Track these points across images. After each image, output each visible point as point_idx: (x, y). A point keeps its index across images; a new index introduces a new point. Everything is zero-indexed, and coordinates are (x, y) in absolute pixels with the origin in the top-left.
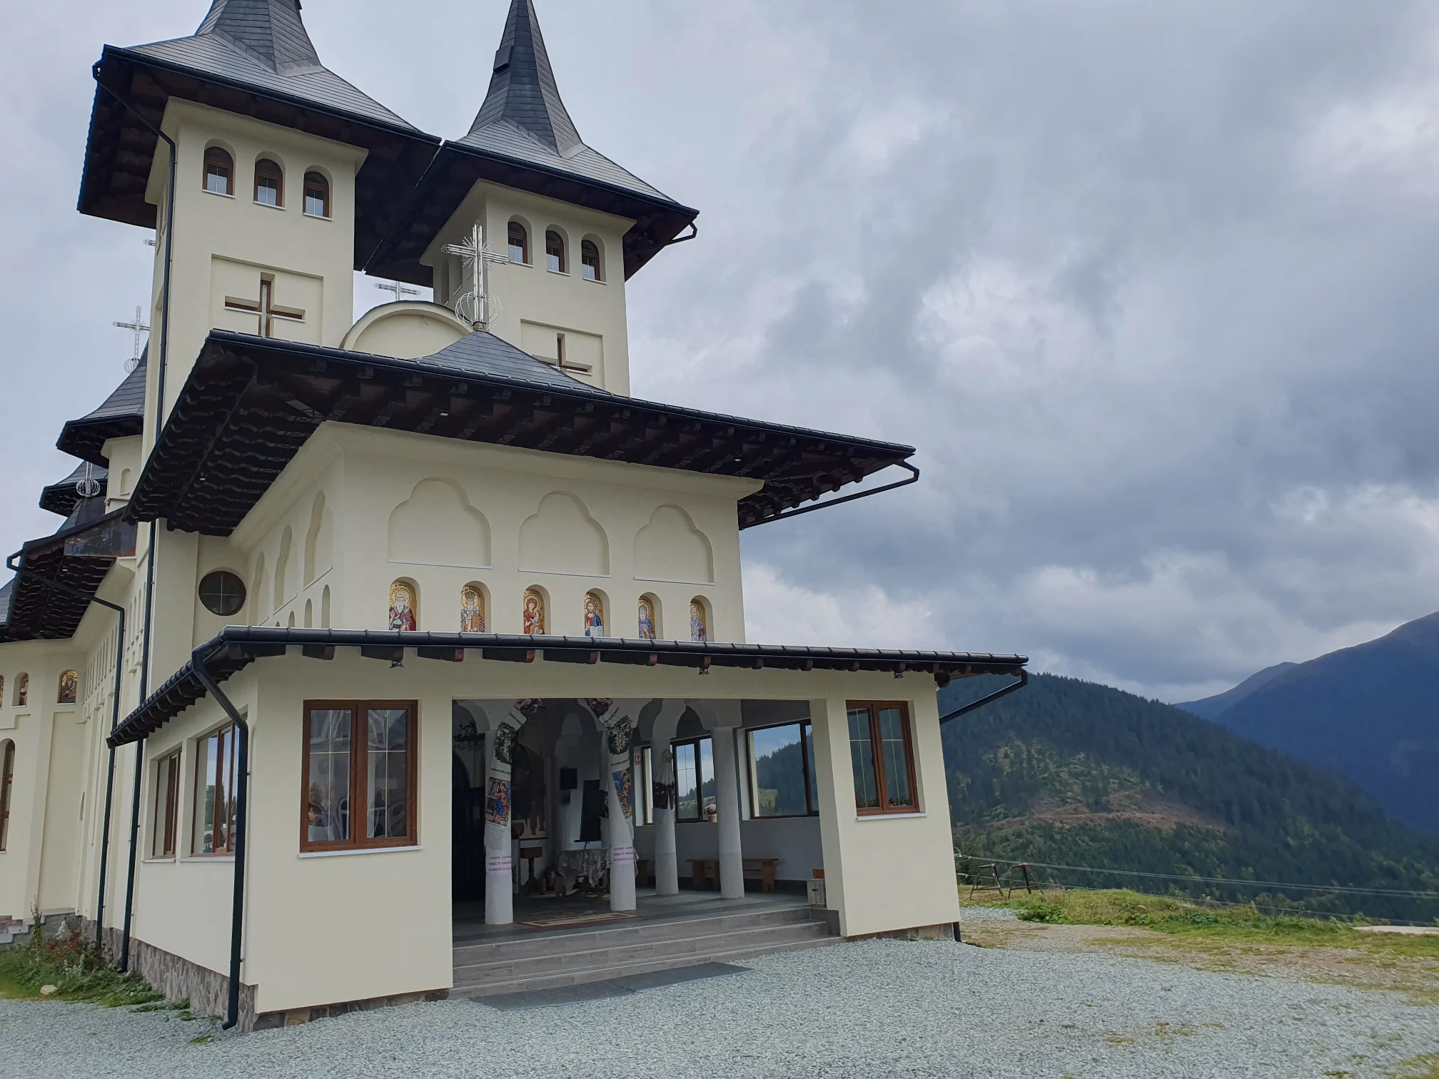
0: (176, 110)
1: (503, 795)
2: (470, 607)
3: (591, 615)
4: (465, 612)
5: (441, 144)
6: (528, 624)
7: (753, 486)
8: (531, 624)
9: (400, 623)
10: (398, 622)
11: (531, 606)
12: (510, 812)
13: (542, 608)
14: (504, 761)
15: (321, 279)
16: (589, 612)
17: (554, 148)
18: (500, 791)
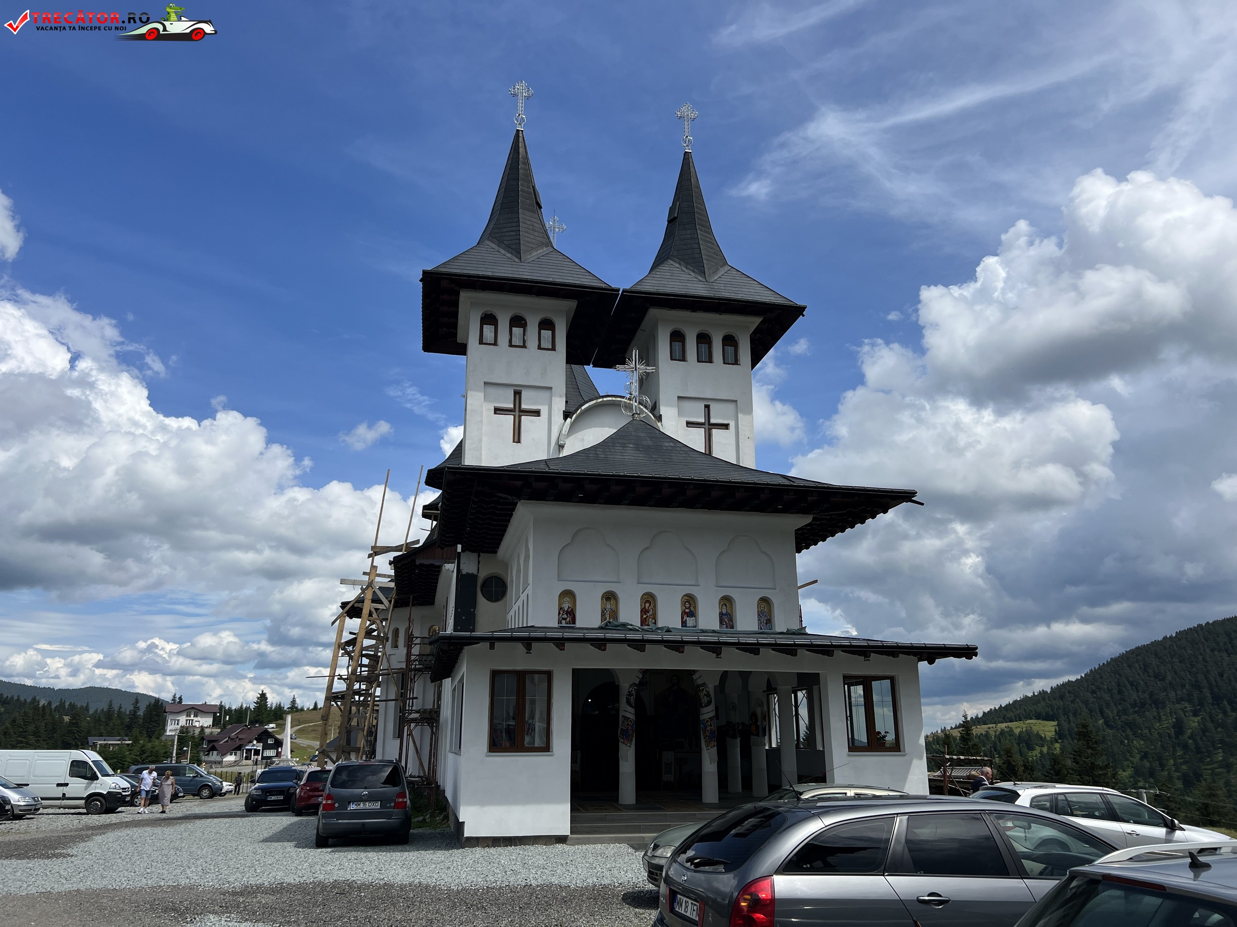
0: (465, 297)
1: (630, 728)
2: (608, 606)
3: (687, 610)
4: (605, 609)
5: (620, 292)
6: (645, 616)
7: (803, 520)
8: (647, 616)
9: (566, 617)
10: (565, 616)
11: (647, 605)
12: (634, 739)
13: (655, 606)
14: (631, 706)
15: (551, 388)
16: (686, 608)
17: (703, 274)
18: (628, 725)
